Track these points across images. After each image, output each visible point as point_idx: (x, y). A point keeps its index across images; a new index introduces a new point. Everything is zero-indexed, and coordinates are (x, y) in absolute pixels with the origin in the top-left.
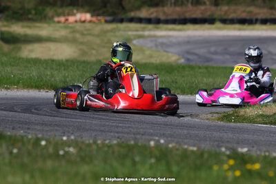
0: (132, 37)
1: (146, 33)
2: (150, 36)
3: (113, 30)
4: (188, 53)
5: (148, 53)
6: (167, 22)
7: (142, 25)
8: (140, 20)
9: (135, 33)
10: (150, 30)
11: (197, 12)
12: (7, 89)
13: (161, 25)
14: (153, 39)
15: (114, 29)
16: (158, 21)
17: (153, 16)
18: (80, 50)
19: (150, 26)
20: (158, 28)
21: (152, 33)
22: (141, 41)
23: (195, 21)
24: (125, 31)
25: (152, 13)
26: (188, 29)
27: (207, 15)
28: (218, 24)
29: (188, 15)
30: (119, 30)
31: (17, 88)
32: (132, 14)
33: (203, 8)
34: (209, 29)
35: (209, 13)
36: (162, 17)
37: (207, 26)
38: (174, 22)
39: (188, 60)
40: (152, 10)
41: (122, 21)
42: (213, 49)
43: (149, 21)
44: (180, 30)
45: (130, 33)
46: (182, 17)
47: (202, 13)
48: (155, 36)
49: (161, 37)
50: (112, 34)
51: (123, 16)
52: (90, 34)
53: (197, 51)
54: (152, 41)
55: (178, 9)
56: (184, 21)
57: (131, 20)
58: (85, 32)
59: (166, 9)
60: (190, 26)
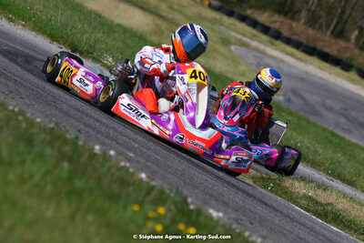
0: (233, 41)
1: (254, 44)
2: (256, 49)
3: (213, 21)
4: (295, 92)
5: (242, 68)
6: (288, 41)
7: (254, 32)
8: (254, 24)
9: (240, 37)
10: (261, 42)
11: (333, 47)
12: (11, 20)
13: (278, 42)
14: (259, 55)
15: (216, 19)
16: (277, 36)
17: (275, 26)
18: (157, 25)
19: (264, 37)
20: (272, 44)
21: (262, 47)
22: (242, 50)
23: (325, 57)
24: (228, 28)
25: (275, 22)
26: (312, 64)
27: (345, 56)
28: (353, 75)
29: (319, 45)
30: (221, 25)
31: (24, 25)
32: (249, 12)
33: (343, 44)
34: (338, 75)
35: (348, 55)
36: (285, 33)
37: (337, 70)
38: (298, 45)
39: (289, 100)
40: (276, 17)
41: (230, 14)
42: (329, 102)
43: (266, 30)
44: (299, 59)
45: (233, 34)
46: (312, 45)
47: (339, 51)
48: (263, 53)
49: (271, 57)
50: (209, 25)
51: (237, 9)
52: (180, 12)
53: (308, 96)
54: (256, 57)
55: (311, 31)
56: (311, 51)
57: (243, 19)
58: (176, 7)
59: (294, 24)
60: (315, 60)
